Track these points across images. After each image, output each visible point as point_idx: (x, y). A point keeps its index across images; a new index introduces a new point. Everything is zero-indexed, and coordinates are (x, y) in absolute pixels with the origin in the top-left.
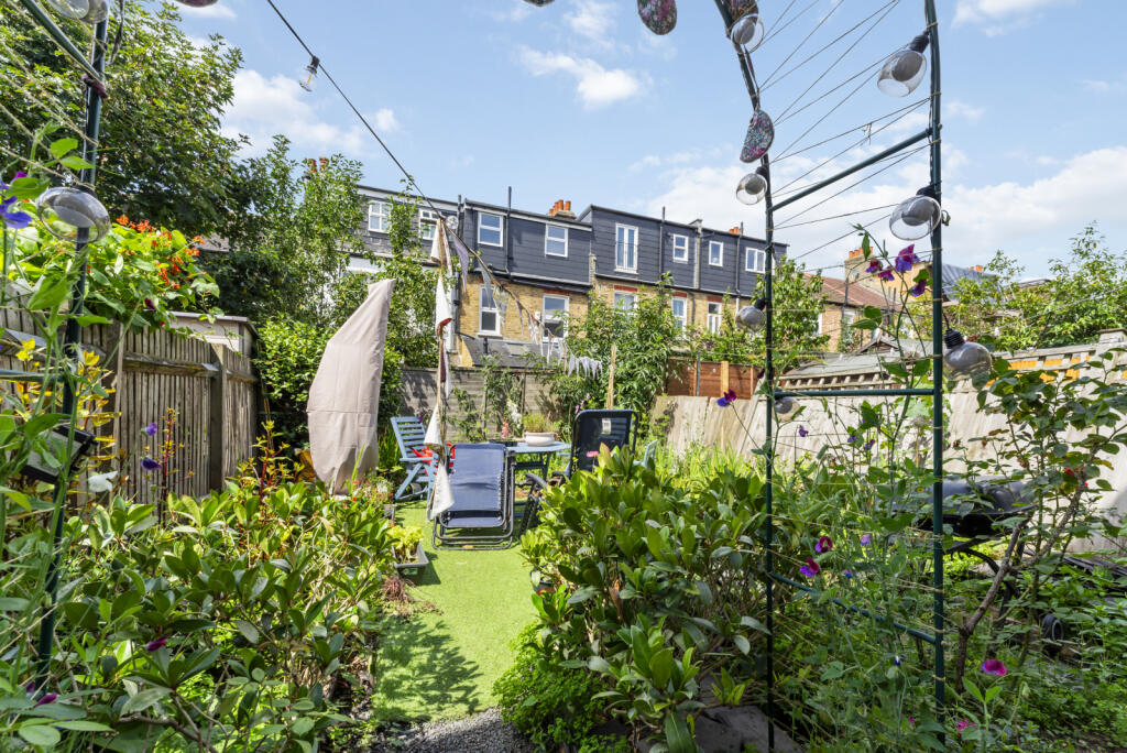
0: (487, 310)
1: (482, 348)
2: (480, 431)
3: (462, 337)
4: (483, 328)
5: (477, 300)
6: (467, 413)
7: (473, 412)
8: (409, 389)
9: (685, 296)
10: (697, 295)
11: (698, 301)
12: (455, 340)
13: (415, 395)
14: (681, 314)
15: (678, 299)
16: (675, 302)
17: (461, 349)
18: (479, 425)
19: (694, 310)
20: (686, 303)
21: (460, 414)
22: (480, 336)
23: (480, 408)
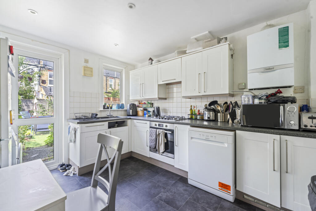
0: (51, 79)
1: (49, 90)
2: (47, 114)
3: (42, 86)
4: (50, 84)
5: (47, 76)
6: (42, 110)
7: (44, 110)
8: (24, 104)
9: (113, 78)
10: (115, 78)
11: (116, 80)
12: (39, 87)
13: (26, 106)
14: (112, 83)
15: (111, 79)
16: (110, 80)
17: (41, 90)
18: (46, 112)
19: (115, 82)
20: (113, 80)
21: (40, 110)
22: (48, 86)
23: (47, 108)
